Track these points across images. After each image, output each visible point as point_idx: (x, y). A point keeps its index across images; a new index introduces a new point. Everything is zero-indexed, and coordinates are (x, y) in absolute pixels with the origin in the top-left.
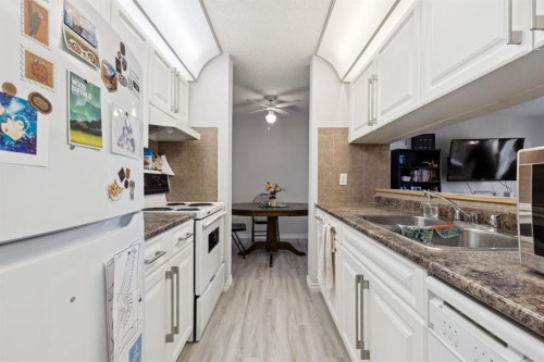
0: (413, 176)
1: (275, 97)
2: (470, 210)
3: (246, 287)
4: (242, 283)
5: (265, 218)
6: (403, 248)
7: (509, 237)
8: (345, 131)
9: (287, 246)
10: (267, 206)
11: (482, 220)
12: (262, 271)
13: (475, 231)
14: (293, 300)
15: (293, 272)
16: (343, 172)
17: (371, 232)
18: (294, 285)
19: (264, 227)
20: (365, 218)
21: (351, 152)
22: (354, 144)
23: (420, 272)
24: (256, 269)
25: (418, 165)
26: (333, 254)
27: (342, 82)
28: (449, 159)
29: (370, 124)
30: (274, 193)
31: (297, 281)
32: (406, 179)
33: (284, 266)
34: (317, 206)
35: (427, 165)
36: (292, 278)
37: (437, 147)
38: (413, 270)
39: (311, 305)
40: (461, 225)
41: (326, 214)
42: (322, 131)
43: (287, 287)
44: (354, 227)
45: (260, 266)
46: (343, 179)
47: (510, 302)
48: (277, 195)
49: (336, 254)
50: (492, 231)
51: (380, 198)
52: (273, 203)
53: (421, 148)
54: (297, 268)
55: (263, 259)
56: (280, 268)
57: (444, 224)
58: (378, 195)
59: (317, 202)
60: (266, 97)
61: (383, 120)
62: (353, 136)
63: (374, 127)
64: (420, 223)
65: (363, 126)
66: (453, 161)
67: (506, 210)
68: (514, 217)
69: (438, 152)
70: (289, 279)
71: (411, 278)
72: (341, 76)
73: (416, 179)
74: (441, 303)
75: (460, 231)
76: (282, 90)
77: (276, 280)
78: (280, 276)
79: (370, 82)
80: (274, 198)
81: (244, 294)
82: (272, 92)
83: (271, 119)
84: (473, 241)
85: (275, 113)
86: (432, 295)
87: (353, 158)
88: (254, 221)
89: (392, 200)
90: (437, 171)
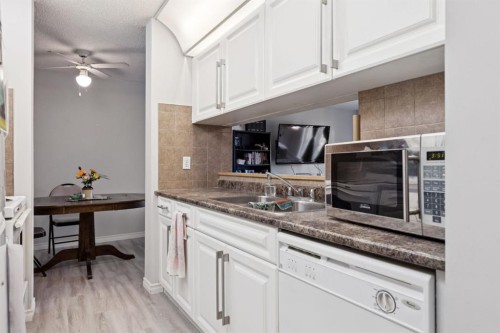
0: (247, 159)
1: (90, 53)
2: (298, 187)
3: (60, 308)
4: (52, 305)
5: (76, 217)
6: (261, 216)
7: (320, 204)
8: (188, 110)
9: (109, 250)
10: (80, 199)
11: (305, 194)
12: (77, 286)
13: (302, 202)
14: (131, 308)
15: (123, 279)
16: (188, 156)
17: (231, 209)
18: (128, 292)
19: (76, 229)
20: (219, 199)
21: (195, 133)
22: (199, 126)
23: (273, 231)
24: (67, 285)
25: (251, 148)
26: (185, 241)
27: (184, 55)
28: (277, 142)
29: (218, 107)
30: (90, 181)
31: (130, 287)
32: (241, 162)
33: (109, 274)
34: (158, 194)
35: (259, 148)
36: (123, 285)
37: (267, 131)
38: (267, 231)
39: (154, 307)
40: (293, 199)
41: (173, 201)
42: (162, 107)
43: (120, 296)
44: (213, 208)
45: (72, 281)
46: (187, 163)
47: (322, 231)
48: (94, 184)
49: (189, 241)
50: (311, 201)
51: (223, 182)
52: (89, 195)
53: (253, 130)
54: (127, 274)
55: (75, 271)
56: (103, 278)
57: (281, 200)
58: (221, 178)
59: (157, 189)
60: (76, 51)
61: (231, 106)
62: (198, 116)
63: (222, 111)
64: (263, 200)
65: (210, 107)
66: (281, 145)
67: (319, 185)
68: (323, 190)
69: (268, 135)
70: (119, 287)
71: (266, 238)
72: (184, 49)
73: (249, 163)
74: (286, 248)
75: (292, 204)
76: (103, 46)
77: (102, 293)
78: (107, 287)
79: (219, 65)
80: (90, 188)
81: (60, 316)
82: (85, 46)
83: (84, 81)
84: (301, 208)
85: (90, 74)
86: (281, 244)
87: (196, 139)
88: (52, 223)
89: (236, 183)
90: (268, 153)
